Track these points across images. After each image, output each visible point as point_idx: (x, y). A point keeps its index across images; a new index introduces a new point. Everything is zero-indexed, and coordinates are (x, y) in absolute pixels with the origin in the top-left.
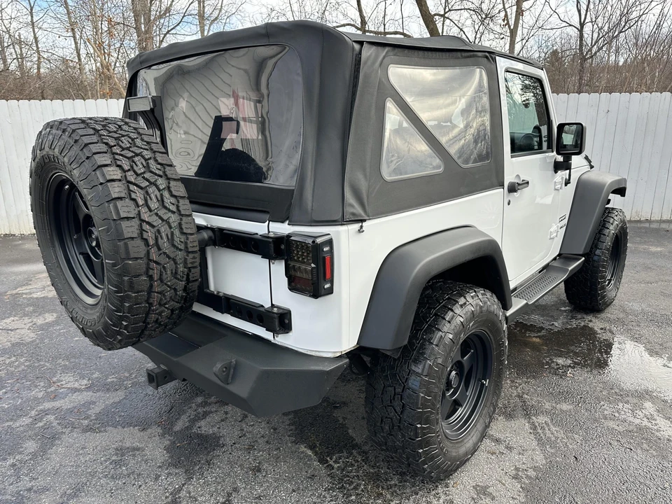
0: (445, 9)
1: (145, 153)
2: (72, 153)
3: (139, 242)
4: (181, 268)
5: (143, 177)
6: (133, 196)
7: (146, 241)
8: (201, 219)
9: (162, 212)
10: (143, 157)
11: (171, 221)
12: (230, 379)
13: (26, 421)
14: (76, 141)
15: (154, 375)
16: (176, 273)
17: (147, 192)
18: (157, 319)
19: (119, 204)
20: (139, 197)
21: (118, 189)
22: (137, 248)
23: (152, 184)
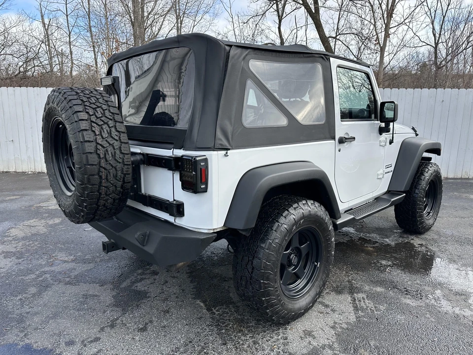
0: (336, 34)
1: (104, 106)
2: (63, 105)
3: (95, 156)
4: (119, 173)
5: (101, 119)
6: (93, 129)
7: (99, 155)
9: (109, 140)
10: (102, 108)
11: (115, 145)
12: (145, 242)
13: (33, 276)
14: (65, 98)
15: (106, 244)
16: (116, 176)
17: (102, 128)
18: (105, 204)
19: (85, 133)
20: (97, 130)
21: (85, 125)
22: (93, 159)
23: (105, 123)
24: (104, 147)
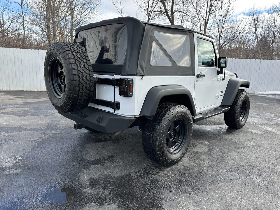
1: (81, 52)
2: (60, 50)
3: (77, 76)
5: (80, 58)
6: (77, 63)
7: (79, 76)
8: (95, 76)
9: (84, 69)
11: (86, 72)
12: (100, 121)
14: (61, 47)
15: (76, 125)
16: (87, 88)
17: (80, 63)
18: (80, 102)
19: (72, 65)
20: (78, 64)
21: (72, 61)
22: (76, 78)
23: (82, 61)
24: (81, 72)
